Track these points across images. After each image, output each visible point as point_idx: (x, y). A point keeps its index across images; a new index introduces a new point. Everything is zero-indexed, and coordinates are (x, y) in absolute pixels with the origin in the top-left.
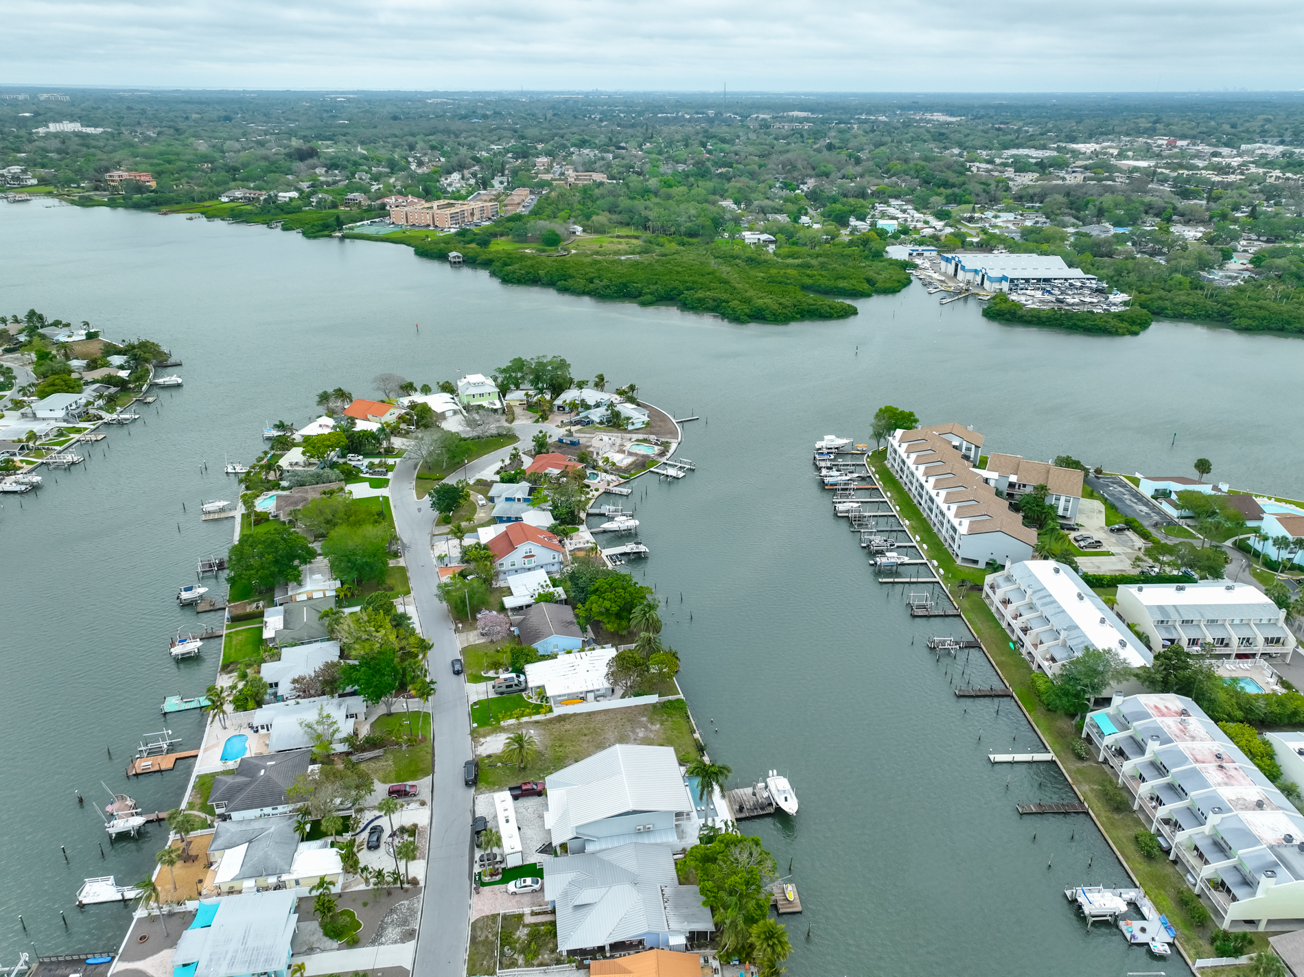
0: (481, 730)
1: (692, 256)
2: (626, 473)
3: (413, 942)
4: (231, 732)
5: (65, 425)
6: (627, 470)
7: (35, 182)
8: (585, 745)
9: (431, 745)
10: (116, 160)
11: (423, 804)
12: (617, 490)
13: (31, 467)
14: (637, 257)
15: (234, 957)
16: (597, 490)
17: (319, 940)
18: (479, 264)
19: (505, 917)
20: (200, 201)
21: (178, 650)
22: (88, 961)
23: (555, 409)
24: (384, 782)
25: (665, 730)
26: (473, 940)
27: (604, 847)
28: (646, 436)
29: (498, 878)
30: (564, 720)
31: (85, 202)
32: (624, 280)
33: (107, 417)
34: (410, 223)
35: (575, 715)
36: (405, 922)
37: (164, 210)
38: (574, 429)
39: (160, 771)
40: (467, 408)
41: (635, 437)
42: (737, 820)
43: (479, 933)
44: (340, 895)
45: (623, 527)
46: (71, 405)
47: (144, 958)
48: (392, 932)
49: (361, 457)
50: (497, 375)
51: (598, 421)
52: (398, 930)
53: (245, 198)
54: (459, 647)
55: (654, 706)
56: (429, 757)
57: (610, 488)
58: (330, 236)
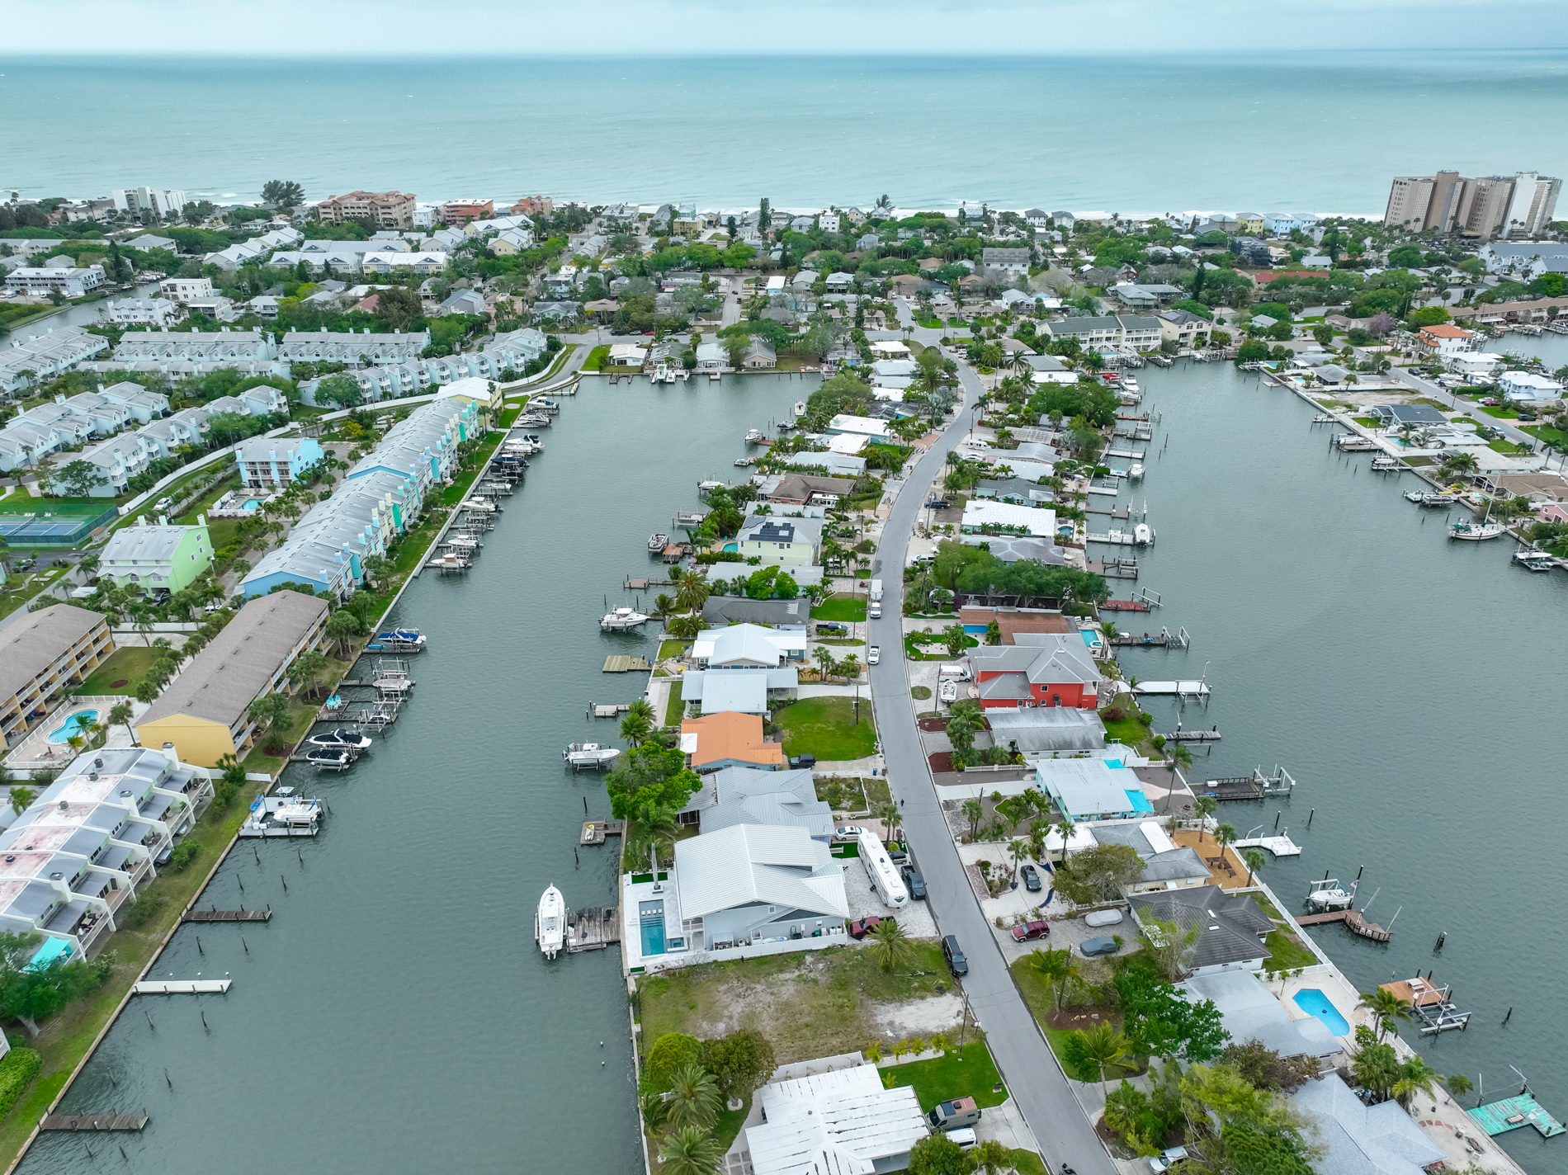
11: (999, 923)
56: (1026, 992)
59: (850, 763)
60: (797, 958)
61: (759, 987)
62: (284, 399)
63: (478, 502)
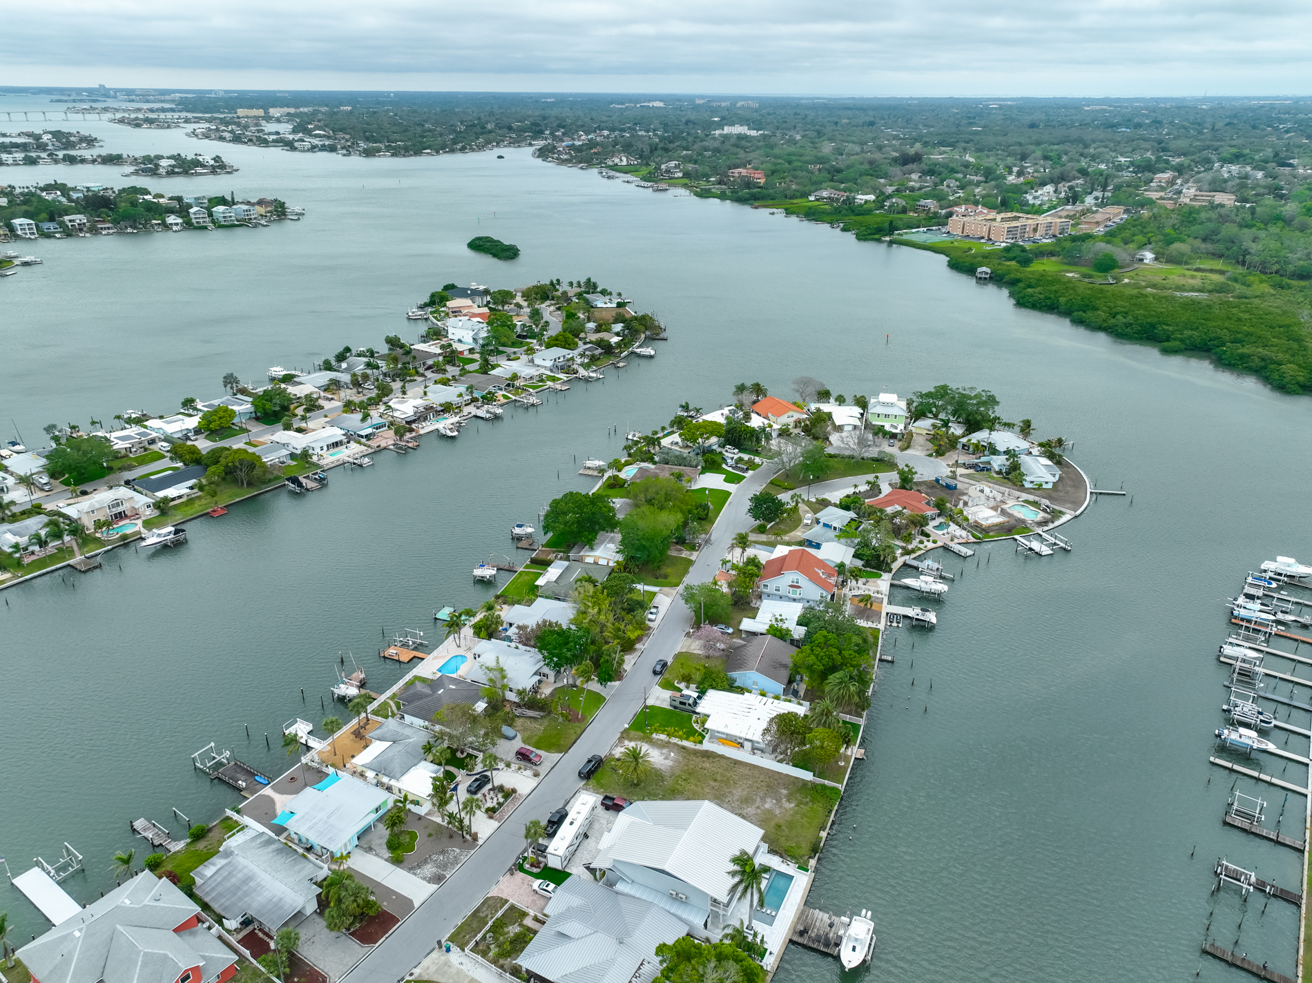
0: (633, 733)
1: (1278, 302)
2: (981, 533)
3: (436, 886)
4: (461, 652)
5: (549, 373)
6: (985, 531)
7: (680, 175)
8: (707, 790)
9: (583, 727)
10: (749, 159)
11: (536, 775)
12: (957, 548)
13: (506, 401)
14: (1204, 296)
15: (316, 824)
16: (935, 542)
17: (380, 845)
18: (1005, 283)
19: (512, 908)
20: (791, 198)
21: (478, 572)
22: (256, 778)
23: (959, 446)
24: (524, 742)
25: (796, 813)
26: (477, 911)
27: (632, 893)
28: (1037, 499)
29: (535, 870)
30: (708, 757)
31: (704, 194)
32: (1155, 320)
33: (582, 372)
34: (965, 234)
35: (722, 757)
36: (444, 866)
37: (756, 204)
38: (960, 471)
39: (398, 661)
40: (868, 426)
41: (1025, 496)
42: (791, 941)
43: (484, 909)
44: (420, 818)
45: (925, 588)
46: (559, 358)
47: (283, 794)
48: (429, 869)
49: (736, 451)
50: (914, 398)
51: (997, 469)
52: (434, 870)
53: (830, 198)
54: (678, 649)
55: (805, 783)
56: (574, 737)
57: (952, 544)
58: (879, 241)
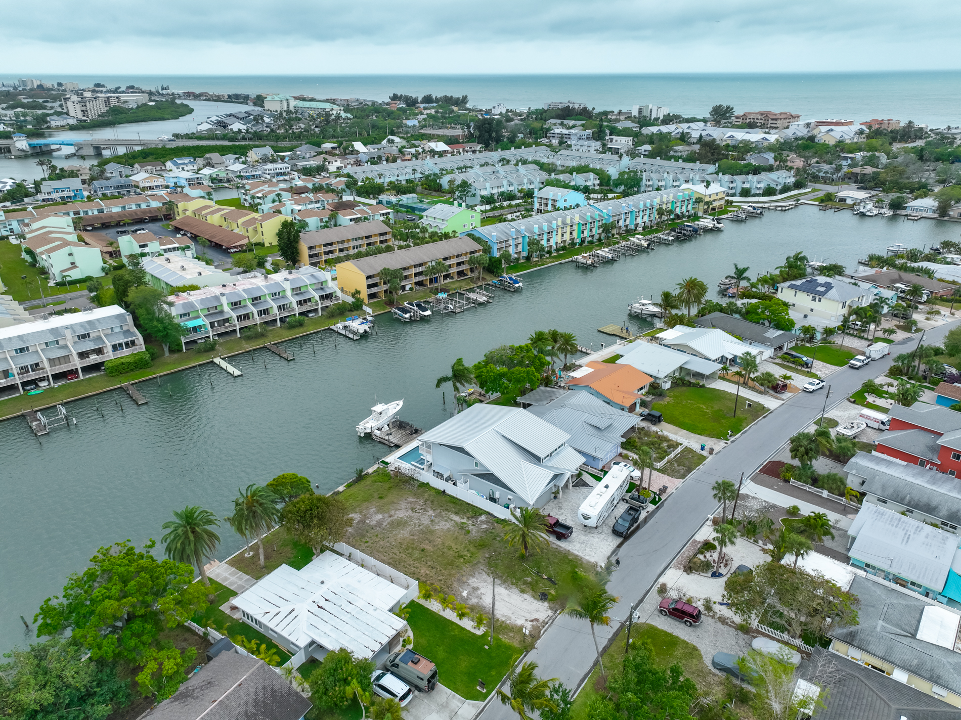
0: (515, 643)
11: (663, 592)
59: (692, 435)
60: (476, 512)
61: (431, 512)
62: (598, 182)
63: (638, 239)
